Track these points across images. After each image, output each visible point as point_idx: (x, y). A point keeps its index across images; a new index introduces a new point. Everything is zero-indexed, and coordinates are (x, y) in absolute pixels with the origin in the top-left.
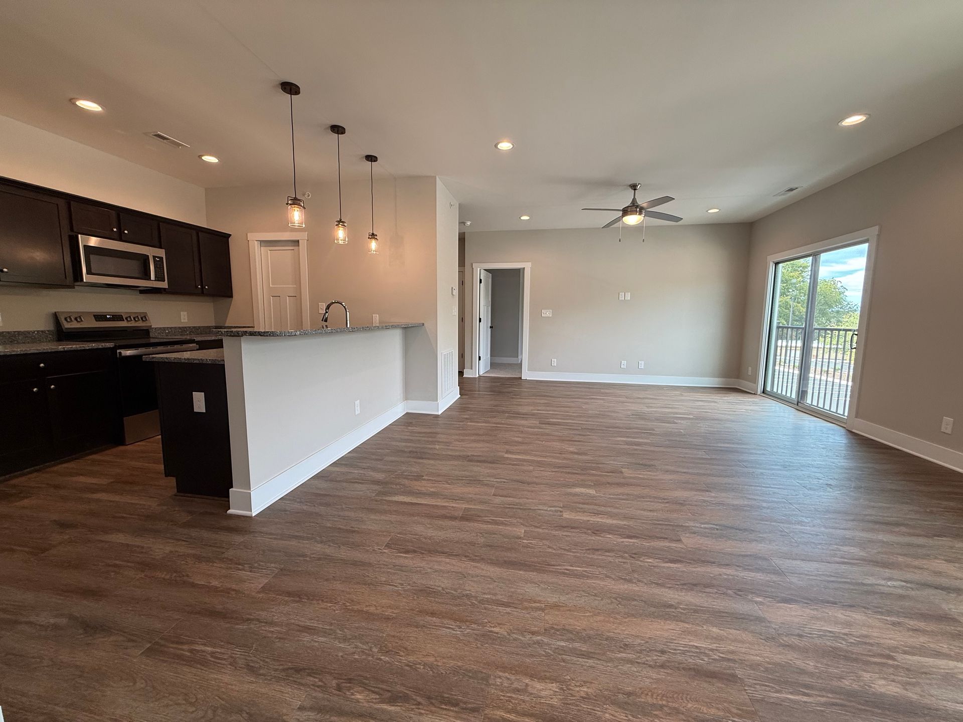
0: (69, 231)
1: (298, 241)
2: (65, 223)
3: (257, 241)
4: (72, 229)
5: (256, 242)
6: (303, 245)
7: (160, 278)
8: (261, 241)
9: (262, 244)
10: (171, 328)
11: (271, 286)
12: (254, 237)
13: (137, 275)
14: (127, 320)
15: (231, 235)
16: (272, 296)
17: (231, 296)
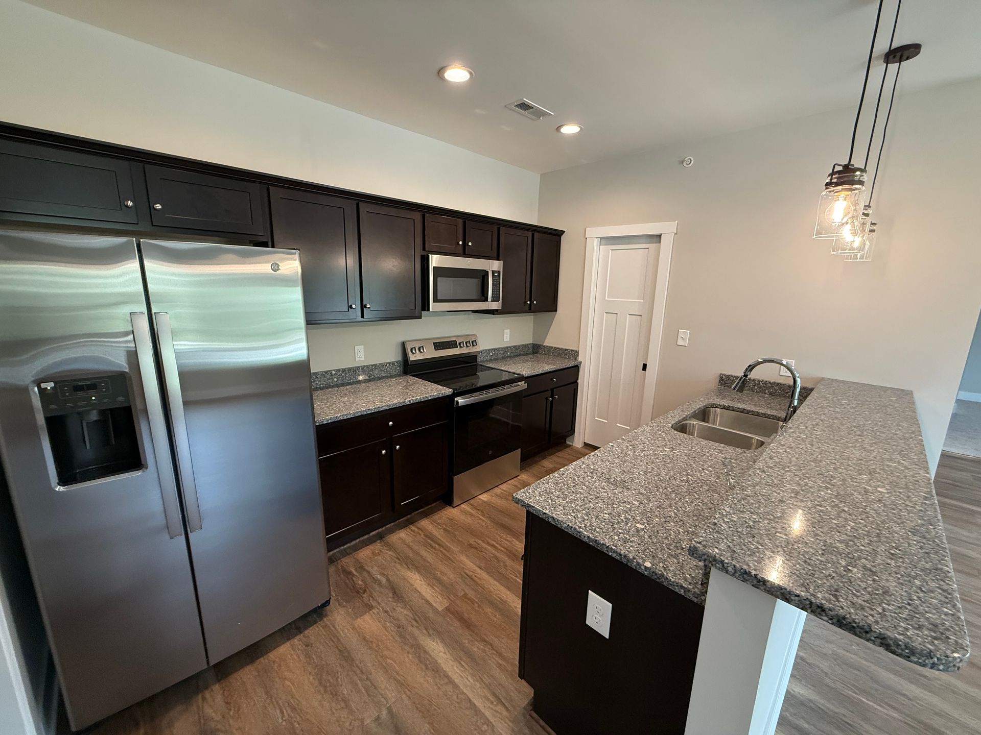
0: (422, 251)
1: (660, 236)
2: (419, 240)
3: (597, 238)
4: (424, 249)
5: (596, 240)
6: (667, 242)
7: (496, 299)
8: (601, 238)
9: (603, 242)
10: (495, 350)
11: (606, 299)
12: (594, 233)
13: (474, 297)
14: (461, 347)
15: (564, 231)
16: (606, 313)
17: (556, 311)
